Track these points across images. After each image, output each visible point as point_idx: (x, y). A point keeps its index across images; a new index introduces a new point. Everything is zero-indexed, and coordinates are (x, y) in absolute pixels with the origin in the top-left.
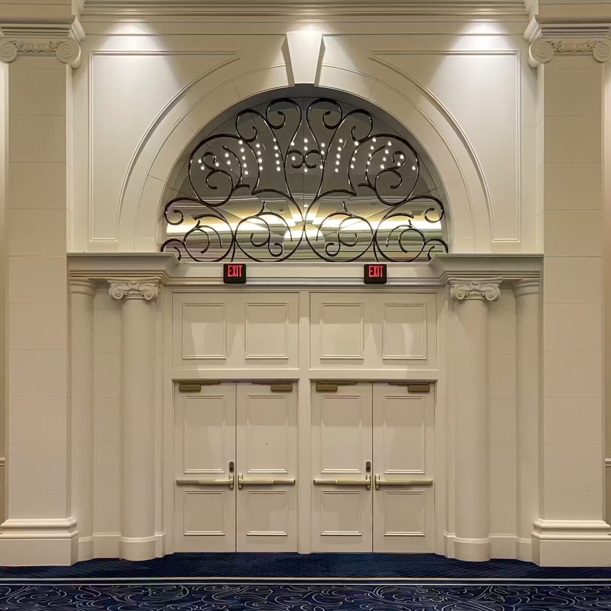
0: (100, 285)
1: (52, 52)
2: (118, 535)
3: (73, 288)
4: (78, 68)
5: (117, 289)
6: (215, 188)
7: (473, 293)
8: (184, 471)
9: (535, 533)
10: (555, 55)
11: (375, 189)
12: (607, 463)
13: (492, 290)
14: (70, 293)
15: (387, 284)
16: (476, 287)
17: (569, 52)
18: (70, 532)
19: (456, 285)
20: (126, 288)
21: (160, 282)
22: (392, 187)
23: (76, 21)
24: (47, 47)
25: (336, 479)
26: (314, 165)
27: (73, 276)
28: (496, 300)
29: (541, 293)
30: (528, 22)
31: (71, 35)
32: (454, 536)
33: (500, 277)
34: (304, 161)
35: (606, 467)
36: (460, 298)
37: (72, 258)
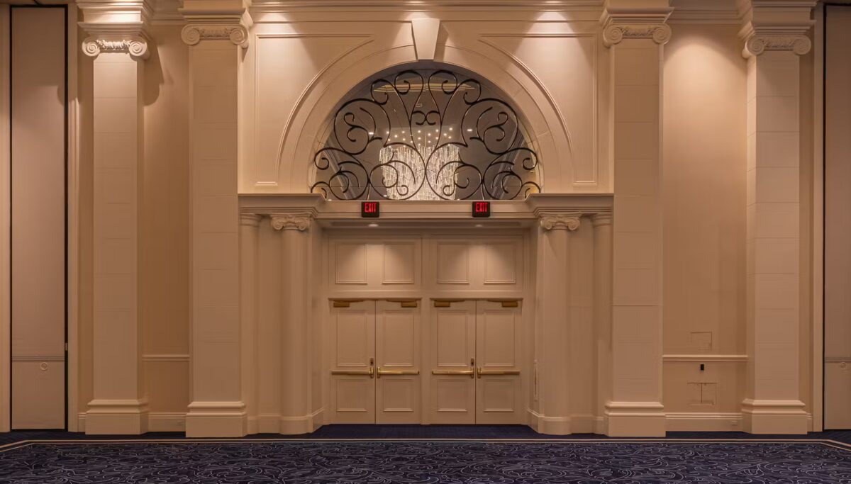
0: (264, 217)
1: (226, 37)
2: (277, 415)
3: (244, 221)
4: (247, 48)
5: (277, 222)
6: (354, 141)
7: (559, 224)
8: (337, 364)
9: (607, 412)
10: (623, 38)
11: (483, 142)
12: (664, 358)
13: (574, 222)
14: (241, 225)
15: (490, 217)
16: (560, 219)
17: (635, 36)
18: (241, 412)
19: (545, 218)
20: (285, 221)
21: (311, 216)
22: (498, 140)
23: (247, 12)
24: (223, 33)
25: (449, 371)
26: (433, 122)
27: (243, 212)
28: (576, 230)
29: (611, 224)
30: (602, 11)
31: (242, 23)
32: (543, 416)
33: (580, 212)
34: (426, 119)
35: (666, 361)
36: (549, 228)
37: (243, 198)
